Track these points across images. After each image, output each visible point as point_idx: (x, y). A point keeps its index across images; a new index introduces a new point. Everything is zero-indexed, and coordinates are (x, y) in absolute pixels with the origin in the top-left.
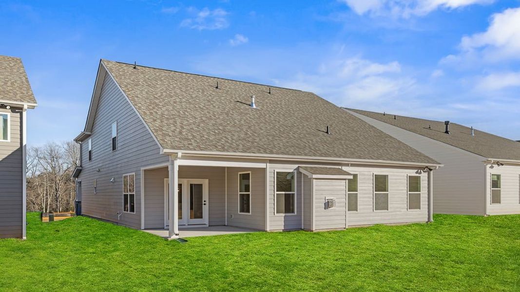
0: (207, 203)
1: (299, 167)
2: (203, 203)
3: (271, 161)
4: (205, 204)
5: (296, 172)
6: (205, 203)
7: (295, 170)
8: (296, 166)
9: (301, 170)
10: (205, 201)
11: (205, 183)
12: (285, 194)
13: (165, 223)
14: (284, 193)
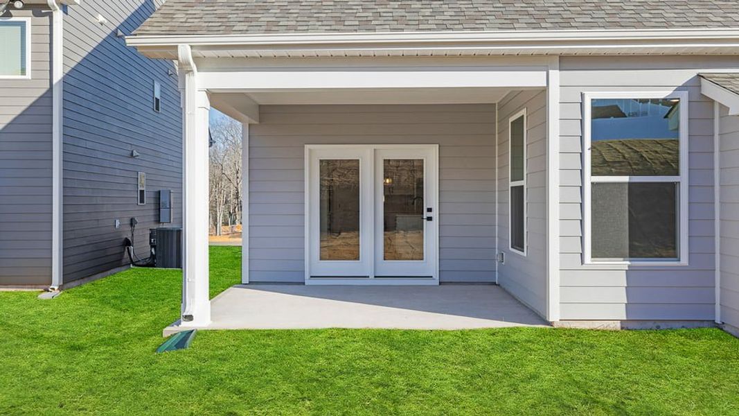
0: (435, 214)
1: (699, 76)
2: (426, 214)
3: (568, 61)
4: (430, 219)
5: (684, 98)
6: (429, 214)
7: (680, 88)
8: (687, 75)
9: (709, 90)
10: (430, 210)
11: (429, 155)
12: (630, 184)
13: (307, 270)
14: (626, 179)
